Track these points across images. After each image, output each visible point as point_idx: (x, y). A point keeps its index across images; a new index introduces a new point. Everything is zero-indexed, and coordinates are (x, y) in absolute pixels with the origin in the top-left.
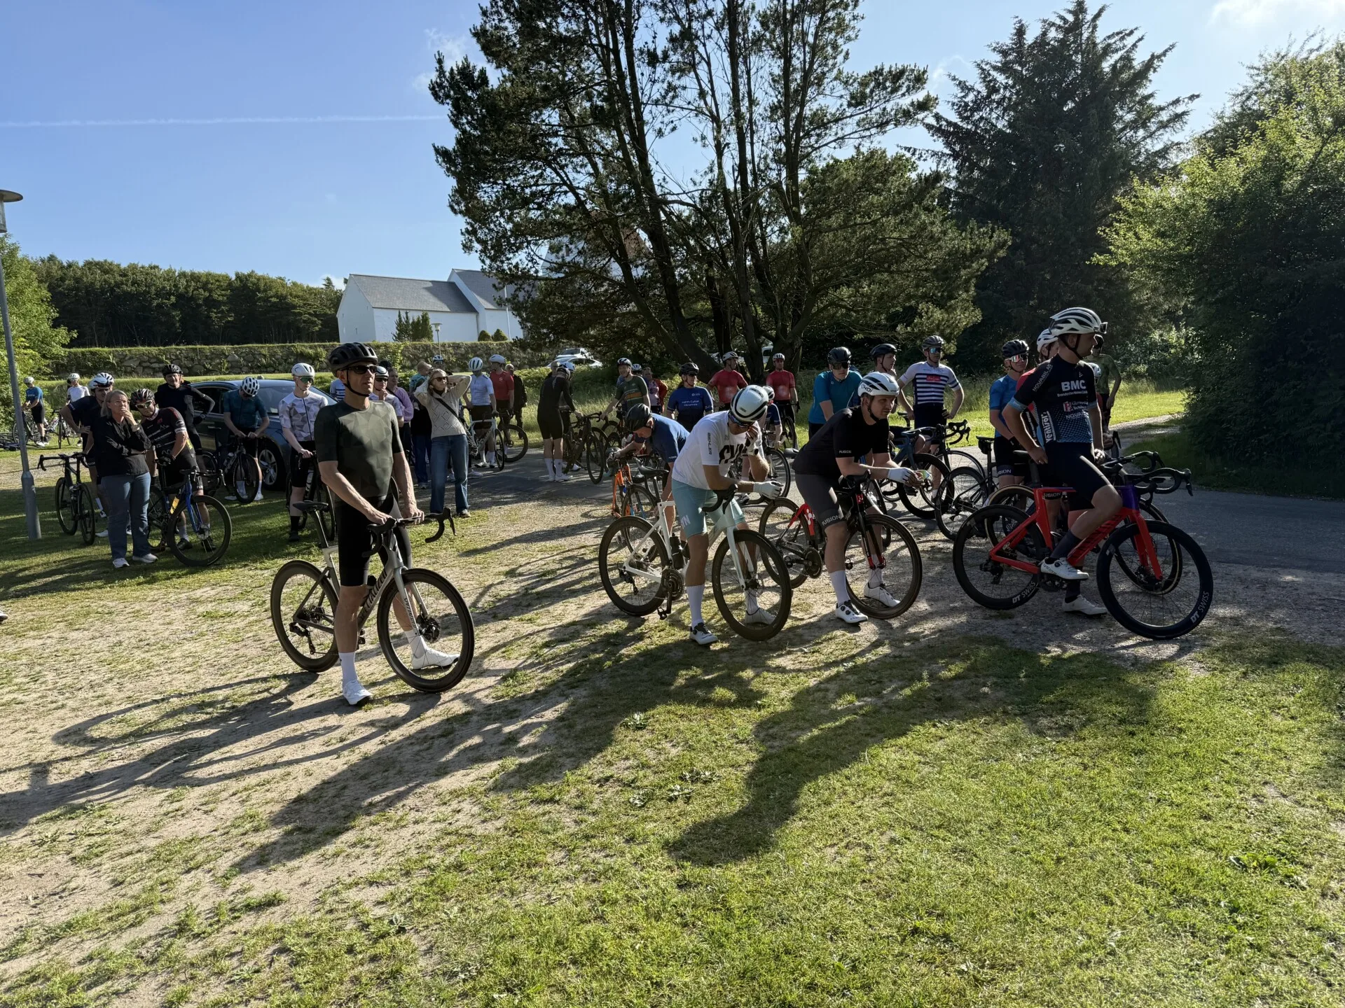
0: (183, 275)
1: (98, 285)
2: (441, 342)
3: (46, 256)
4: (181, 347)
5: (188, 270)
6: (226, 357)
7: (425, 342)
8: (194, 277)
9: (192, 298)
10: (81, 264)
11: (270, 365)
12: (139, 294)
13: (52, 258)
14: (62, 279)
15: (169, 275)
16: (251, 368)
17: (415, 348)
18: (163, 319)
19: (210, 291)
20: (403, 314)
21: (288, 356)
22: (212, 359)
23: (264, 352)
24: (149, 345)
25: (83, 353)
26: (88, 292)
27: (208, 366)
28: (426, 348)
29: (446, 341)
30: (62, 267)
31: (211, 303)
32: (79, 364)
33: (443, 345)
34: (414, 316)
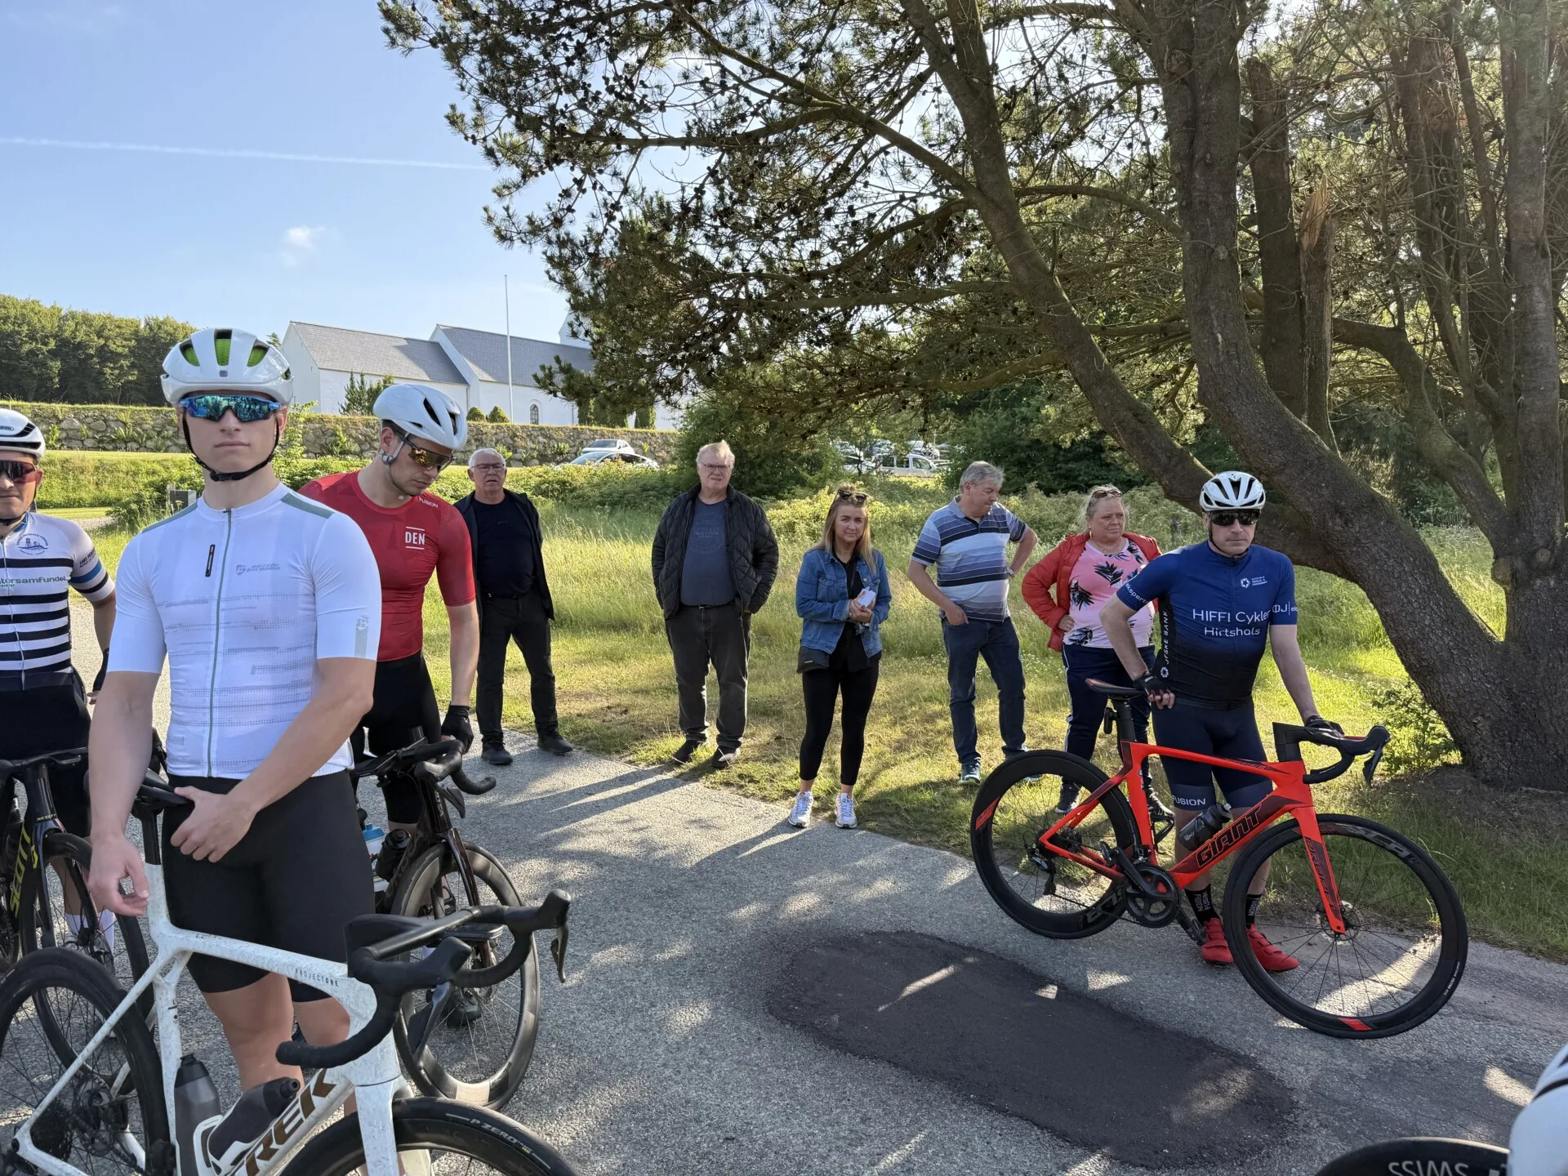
0: (73, 316)
5: (79, 309)
6: (59, 422)
9: (81, 345)
11: (133, 440)
16: (101, 441)
17: (367, 425)
18: (36, 370)
19: (107, 339)
20: (357, 378)
34: (373, 380)
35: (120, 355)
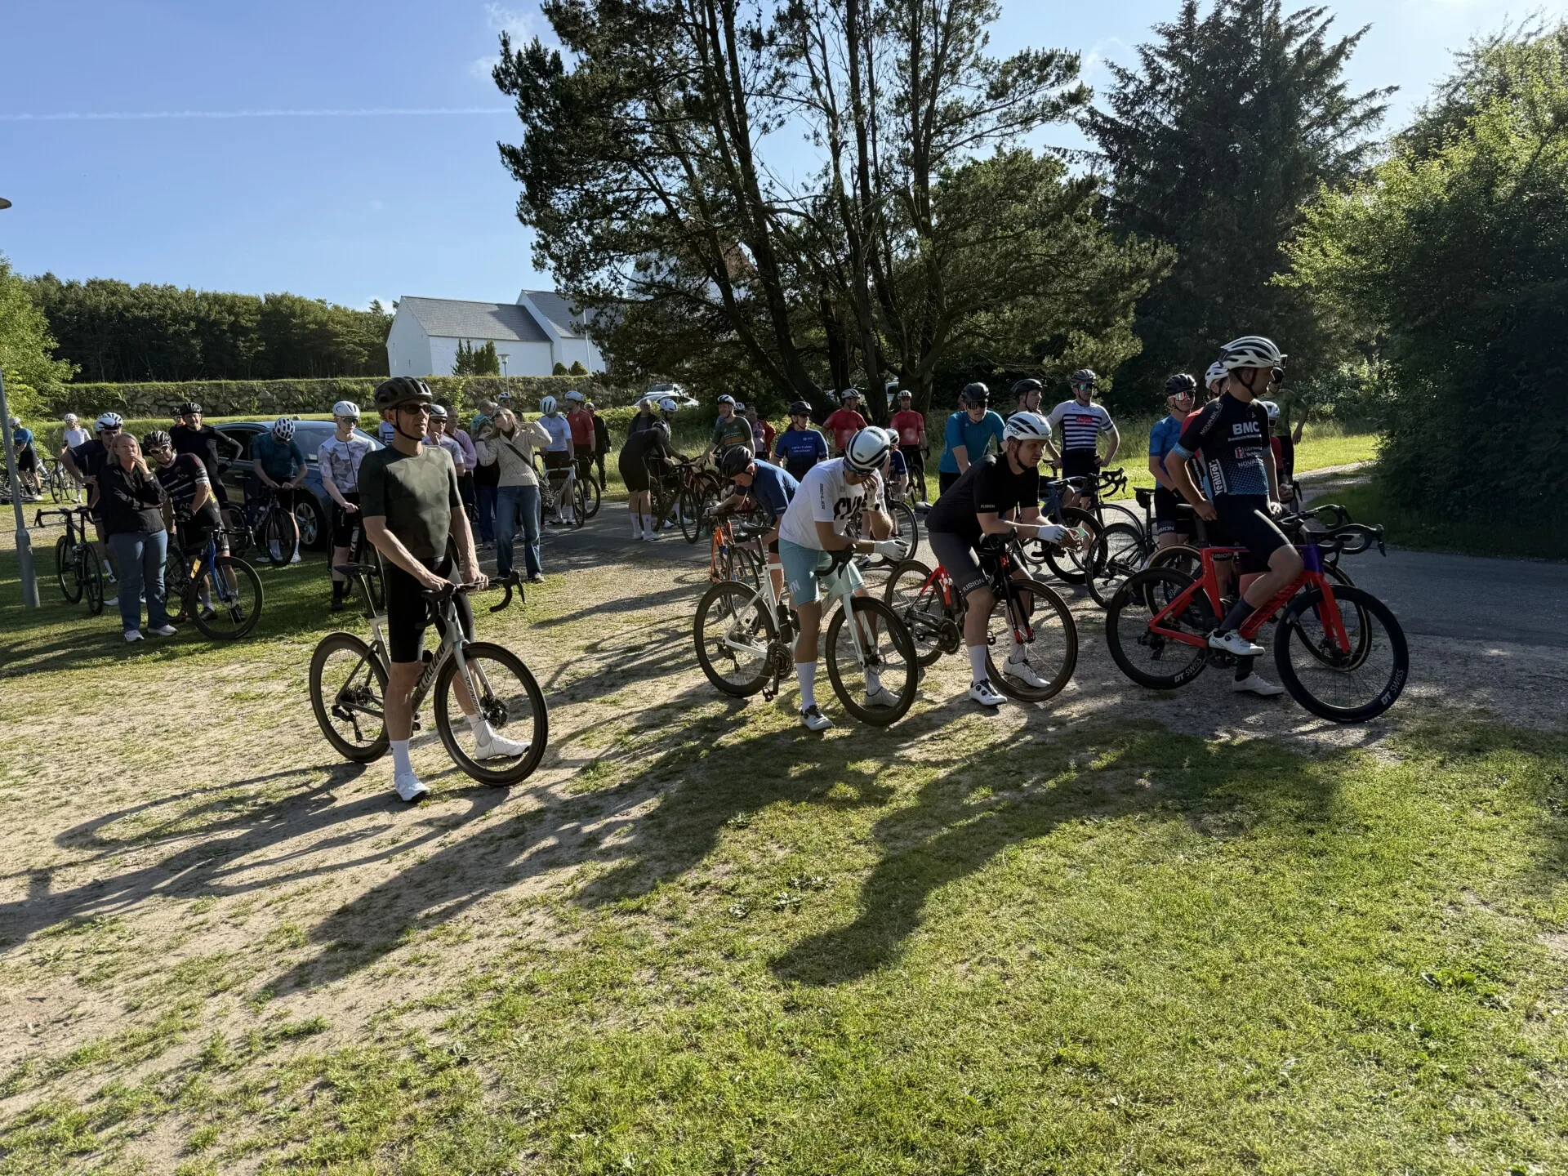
0: (204, 297)
1: (103, 309)
2: (509, 376)
3: (41, 275)
4: (204, 382)
5: (210, 290)
6: (257, 394)
7: (490, 376)
8: (217, 300)
9: (215, 323)
10: (83, 284)
11: (309, 404)
12: (153, 319)
13: (48, 277)
14: (62, 302)
15: (188, 295)
16: (287, 407)
17: (478, 383)
18: (181, 349)
19: (237, 315)
20: (464, 344)
21: (329, 393)
22: (240, 397)
23: (301, 388)
24: (166, 380)
25: (87, 390)
26: (92, 318)
27: (236, 405)
28: (492, 384)
29: (515, 376)
30: (61, 288)
31: (237, 329)
32: (82, 402)
33: (512, 380)
34: (477, 346)
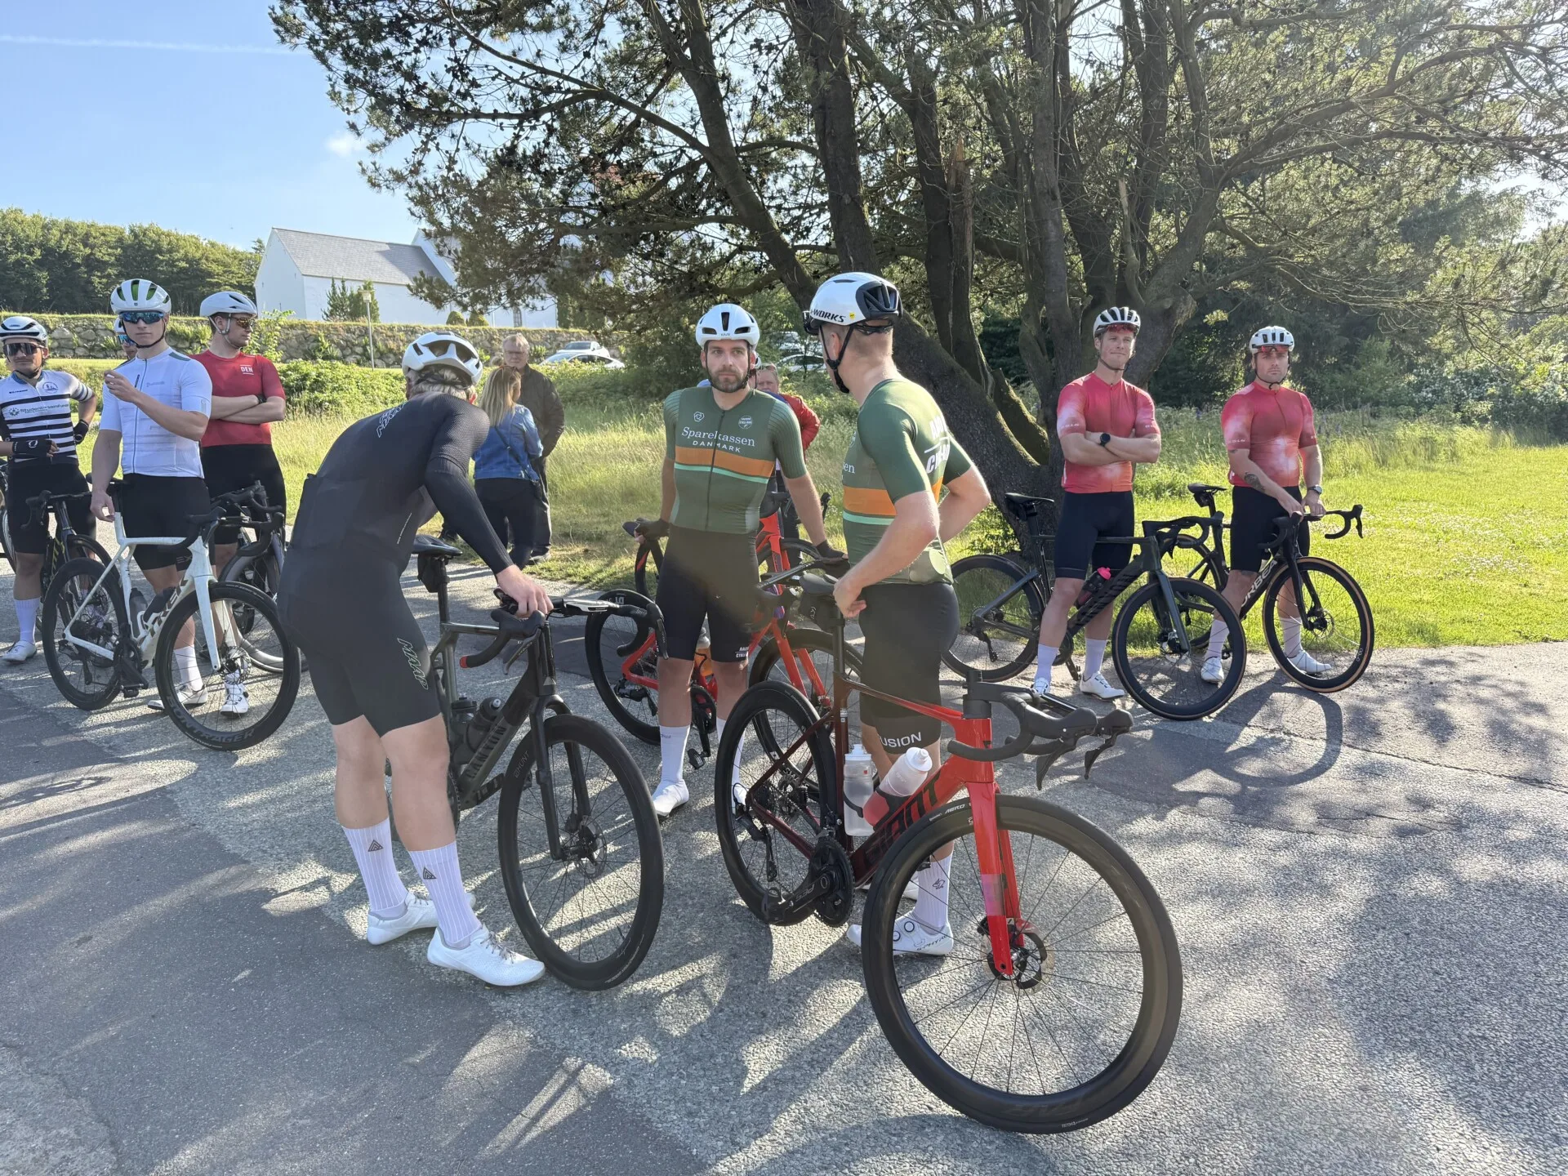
0: (55, 224)
2: (387, 324)
5: (62, 217)
7: (364, 322)
8: (69, 229)
9: (66, 255)
15: (36, 221)
17: (348, 331)
18: (24, 281)
19: (92, 247)
20: (338, 284)
28: (364, 332)
29: (396, 323)
31: (93, 264)
33: (391, 329)
34: (353, 288)
35: (106, 263)
